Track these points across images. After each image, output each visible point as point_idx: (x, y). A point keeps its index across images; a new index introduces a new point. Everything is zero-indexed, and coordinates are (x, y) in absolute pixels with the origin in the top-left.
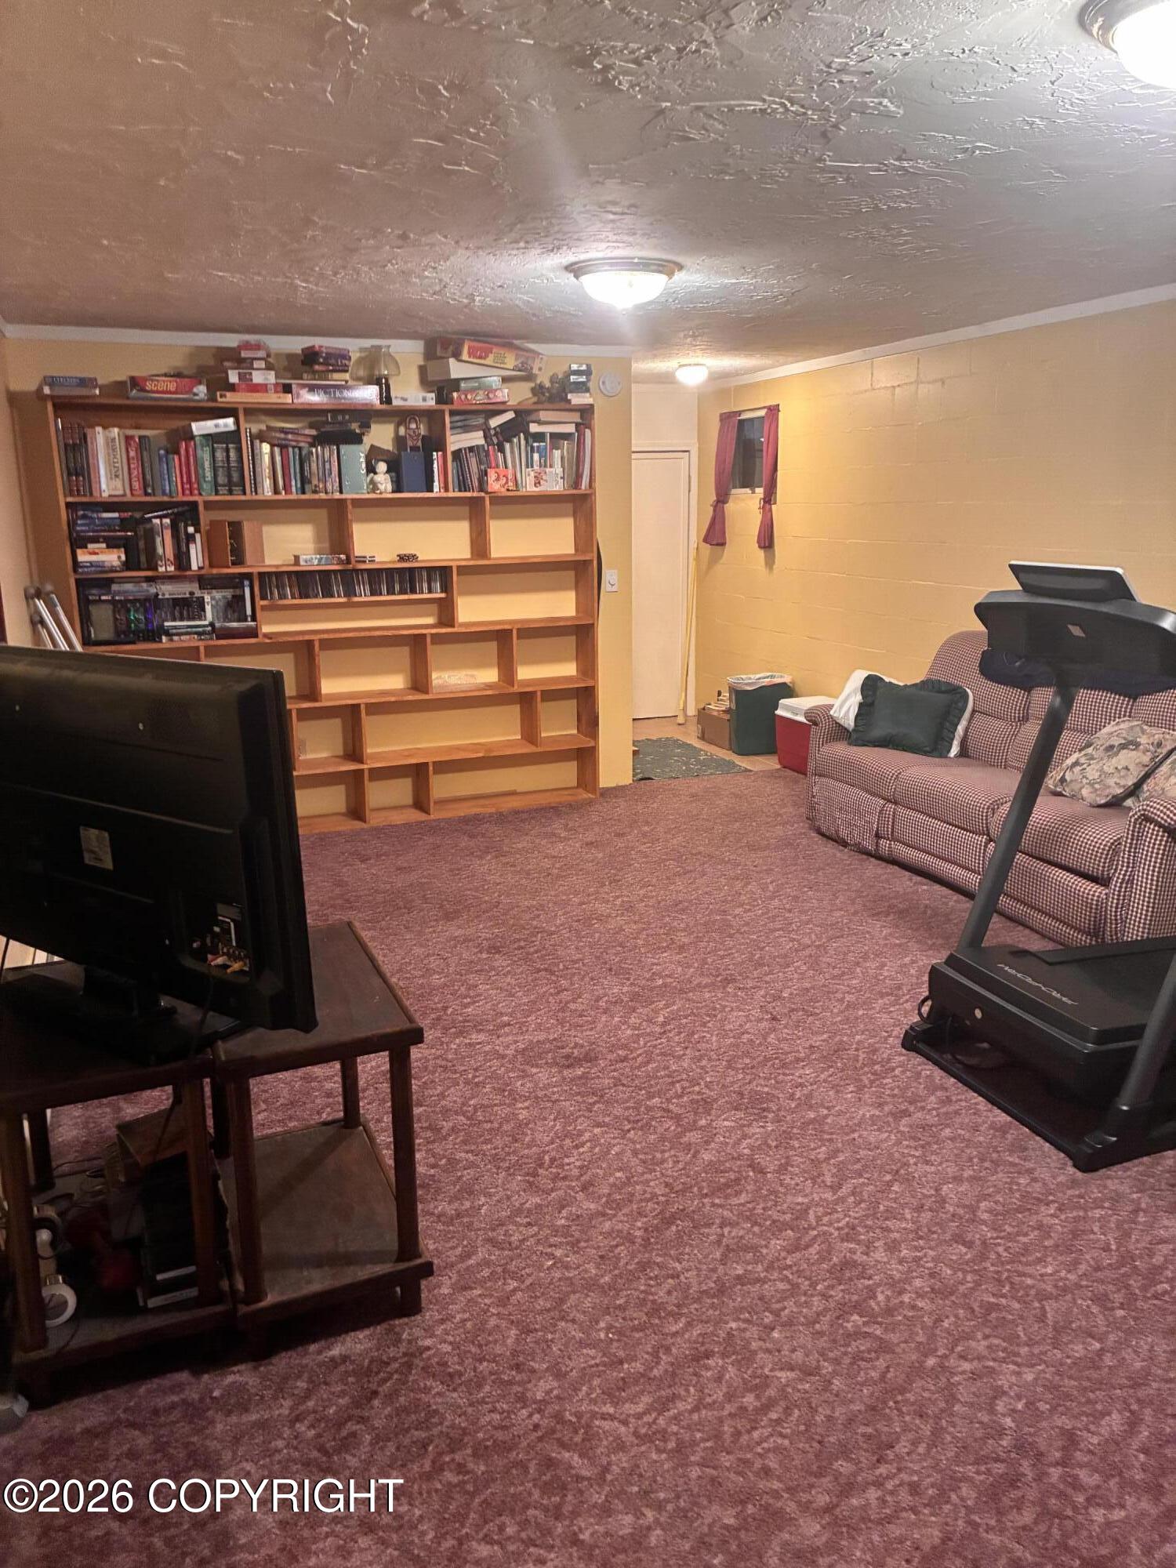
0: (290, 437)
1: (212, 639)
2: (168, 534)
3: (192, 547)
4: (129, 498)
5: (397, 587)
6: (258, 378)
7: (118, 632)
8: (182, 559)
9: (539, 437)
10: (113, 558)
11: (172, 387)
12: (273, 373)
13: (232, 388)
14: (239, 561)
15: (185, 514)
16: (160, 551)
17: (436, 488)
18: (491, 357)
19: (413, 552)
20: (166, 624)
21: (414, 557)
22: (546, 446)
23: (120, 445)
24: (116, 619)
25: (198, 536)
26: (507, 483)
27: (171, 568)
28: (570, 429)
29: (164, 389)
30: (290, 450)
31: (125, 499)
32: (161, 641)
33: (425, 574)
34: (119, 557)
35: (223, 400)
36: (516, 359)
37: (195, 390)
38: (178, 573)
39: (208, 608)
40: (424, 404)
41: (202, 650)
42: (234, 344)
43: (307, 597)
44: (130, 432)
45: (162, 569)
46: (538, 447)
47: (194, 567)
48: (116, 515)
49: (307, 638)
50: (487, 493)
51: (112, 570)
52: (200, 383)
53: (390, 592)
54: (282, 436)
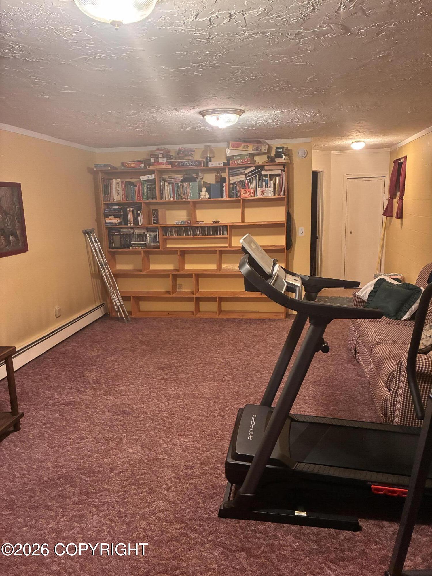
0: (173, 180)
1: (145, 248)
2: (131, 213)
3: (139, 217)
4: (122, 202)
5: (211, 233)
6: (160, 160)
7: (121, 245)
8: (136, 222)
9: (266, 176)
10: (115, 221)
11: (134, 165)
12: (165, 158)
13: (153, 164)
14: (157, 223)
15: (138, 207)
16: (129, 219)
17: (225, 197)
18: (242, 147)
19: (217, 220)
20: (132, 243)
21: (218, 222)
22: (268, 179)
23: (120, 185)
24: (121, 240)
25: (141, 214)
26: (250, 194)
27: (132, 225)
28: (279, 172)
29: (131, 166)
30: (175, 184)
31: (120, 202)
32: (130, 248)
33: (221, 228)
34: (118, 221)
35: (149, 168)
36: (253, 147)
37: (141, 166)
38: (135, 226)
39: (148, 238)
40: (219, 166)
41: (142, 252)
42: (154, 150)
43: (180, 235)
44: (122, 180)
45: (130, 225)
46: (265, 180)
47: (140, 224)
48: (117, 207)
49: (175, 249)
50: (241, 198)
51: (116, 225)
52: (142, 163)
53: (209, 234)
54: (170, 180)
